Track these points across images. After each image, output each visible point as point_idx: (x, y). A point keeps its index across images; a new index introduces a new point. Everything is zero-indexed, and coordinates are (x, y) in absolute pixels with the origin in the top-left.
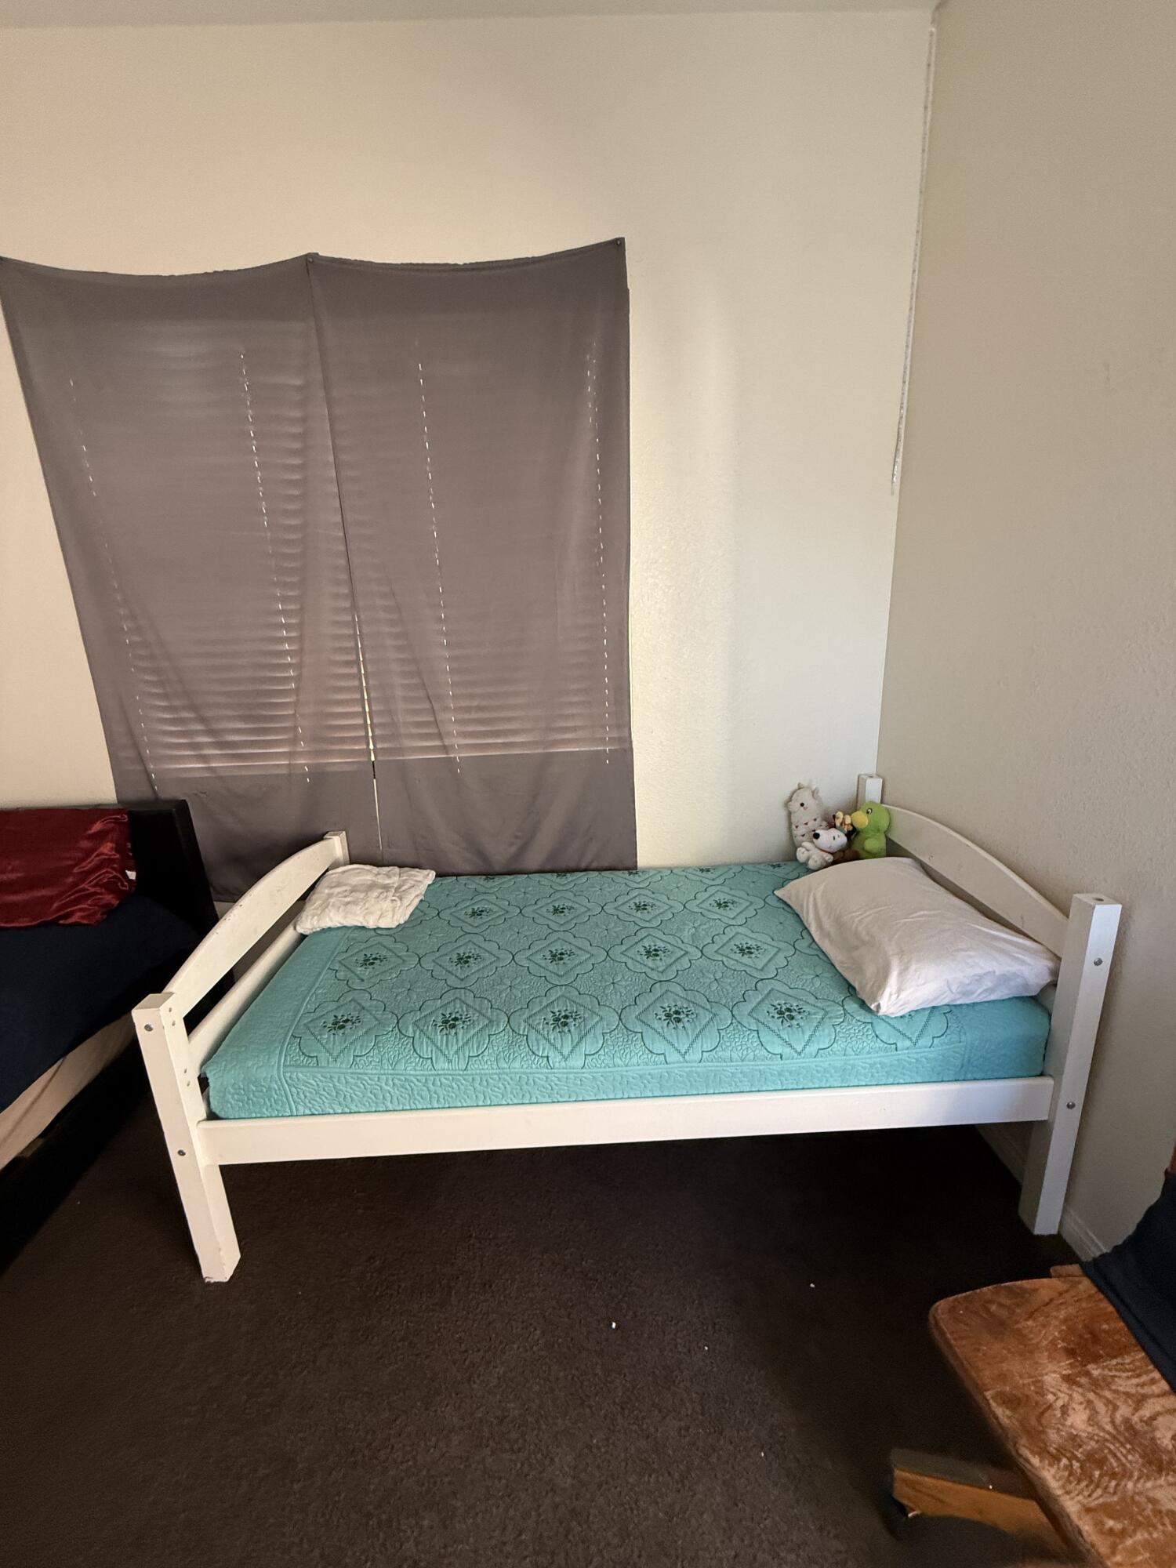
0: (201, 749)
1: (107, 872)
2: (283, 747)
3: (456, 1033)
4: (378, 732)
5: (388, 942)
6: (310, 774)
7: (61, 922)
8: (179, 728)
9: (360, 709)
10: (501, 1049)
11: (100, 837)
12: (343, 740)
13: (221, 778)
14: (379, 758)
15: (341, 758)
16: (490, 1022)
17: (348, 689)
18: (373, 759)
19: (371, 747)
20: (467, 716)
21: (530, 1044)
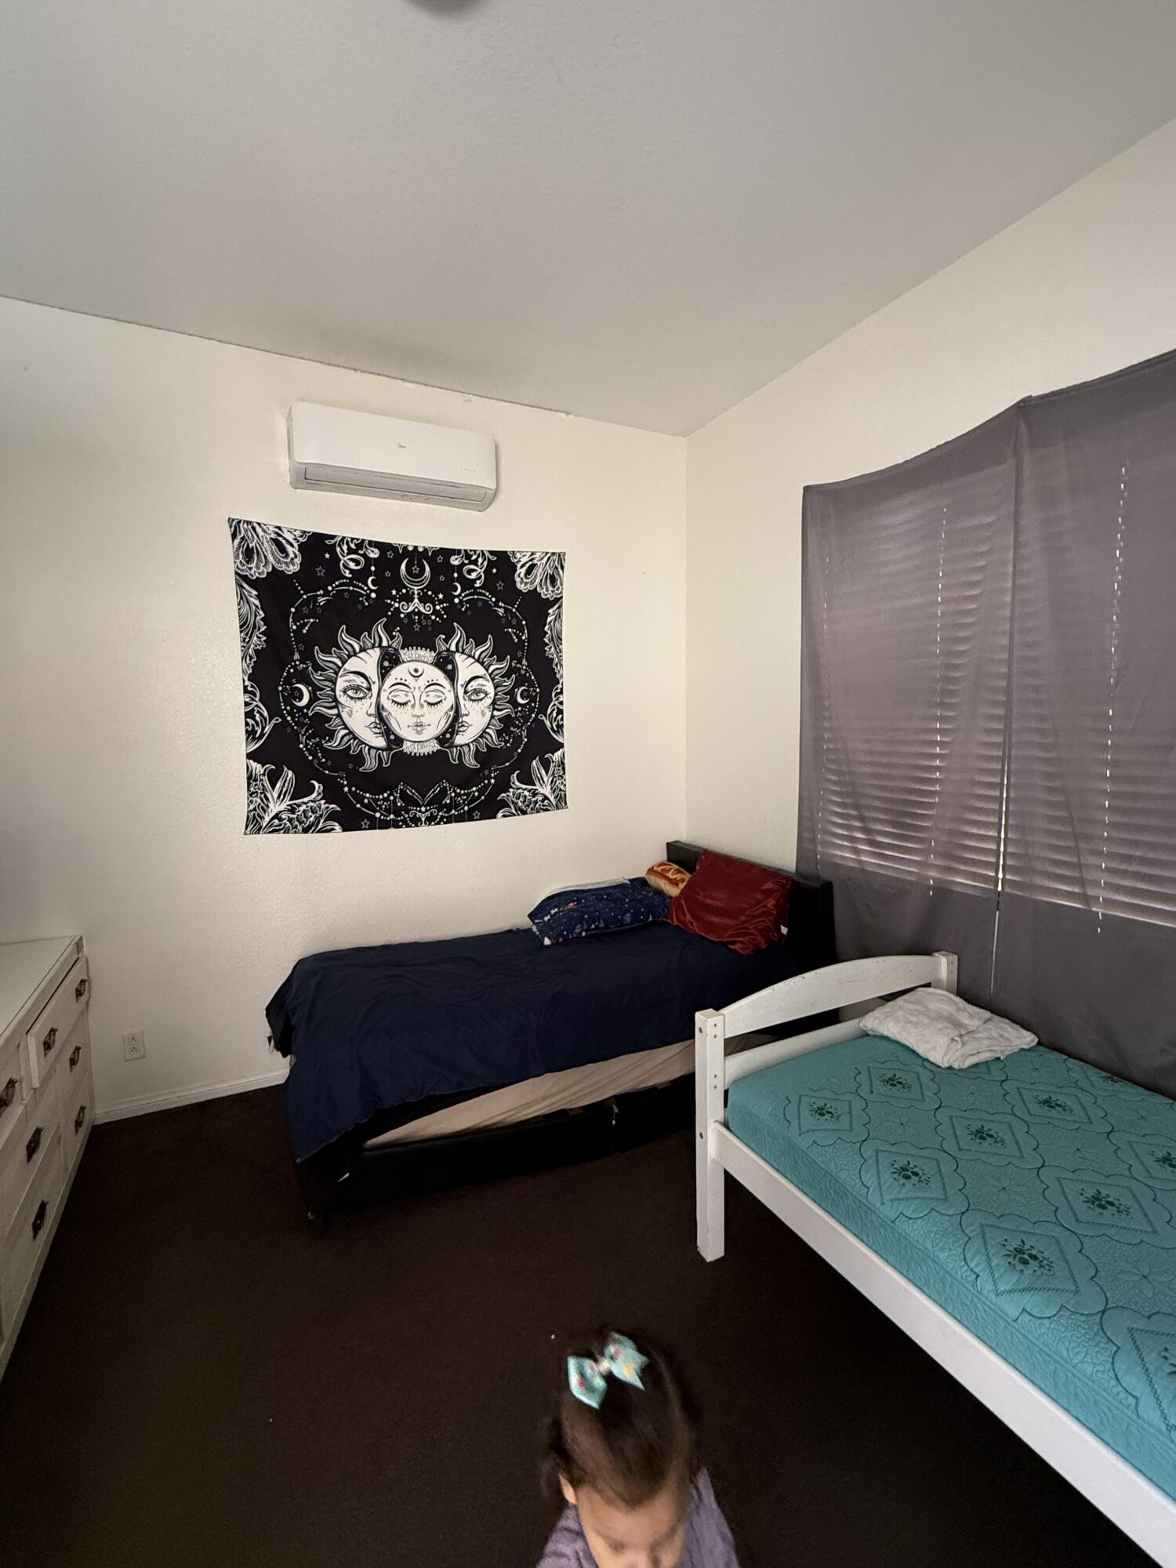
0: (855, 842)
1: (764, 921)
2: (917, 855)
3: (904, 1184)
4: (1009, 862)
5: (925, 1076)
6: (934, 888)
7: (729, 946)
8: (844, 822)
9: (996, 835)
10: (935, 1229)
11: (768, 893)
12: (973, 862)
13: (864, 871)
14: (1007, 890)
15: (967, 879)
16: (945, 1199)
17: (987, 812)
18: (1000, 889)
19: (1000, 875)
20: (1124, 867)
21: (966, 1249)
